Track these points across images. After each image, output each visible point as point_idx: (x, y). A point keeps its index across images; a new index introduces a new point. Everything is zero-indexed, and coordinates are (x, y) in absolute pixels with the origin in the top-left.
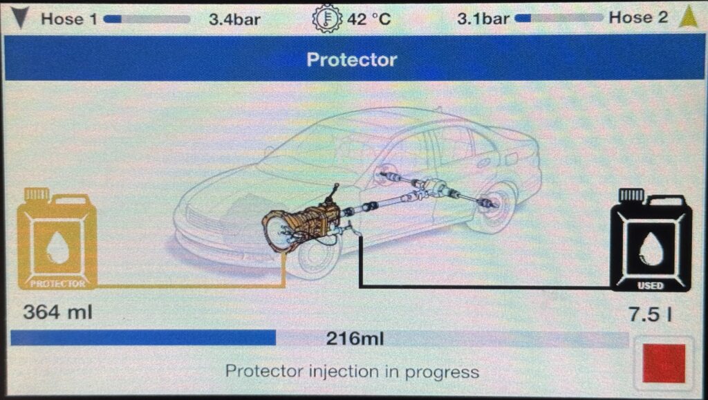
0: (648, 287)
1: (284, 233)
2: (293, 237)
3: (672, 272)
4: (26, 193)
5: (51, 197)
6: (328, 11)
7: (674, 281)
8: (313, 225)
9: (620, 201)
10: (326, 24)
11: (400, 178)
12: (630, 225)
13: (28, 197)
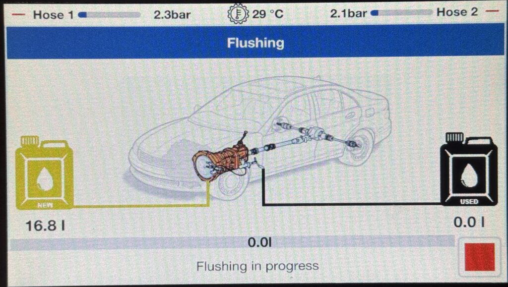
0: (468, 203)
1: (208, 167)
2: (214, 169)
3: (484, 192)
4: (21, 140)
5: (40, 142)
6: (239, 9)
7: (485, 198)
8: (229, 161)
9: (447, 141)
10: (237, 17)
11: (291, 127)
12: (454, 159)
13: (23, 143)
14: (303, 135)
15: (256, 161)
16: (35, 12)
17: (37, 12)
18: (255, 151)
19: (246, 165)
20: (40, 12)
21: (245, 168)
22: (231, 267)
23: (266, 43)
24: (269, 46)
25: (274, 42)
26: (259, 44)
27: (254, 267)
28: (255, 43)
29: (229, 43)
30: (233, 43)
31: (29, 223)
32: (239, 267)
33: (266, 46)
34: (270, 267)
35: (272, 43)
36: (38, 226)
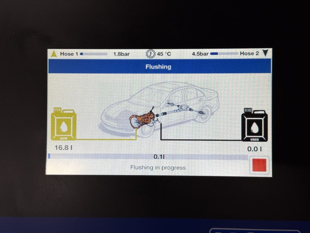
0: (254, 140)
1: (136, 122)
2: (139, 124)
3: (261, 135)
4: (54, 109)
5: (62, 110)
6: (151, 51)
7: (262, 138)
8: (146, 119)
9: (244, 112)
10: (150, 55)
11: (174, 105)
12: (248, 120)
13: (55, 110)
14: (179, 108)
15: (158, 120)
16: (61, 52)
17: (62, 53)
18: (157, 116)
19: (153, 122)
20: (63, 52)
21: (153, 123)
22: (146, 168)
23: (163, 67)
24: (164, 68)
25: (166, 66)
26: (160, 67)
27: (156, 168)
28: (158, 67)
29: (147, 67)
30: (148, 67)
31: (56, 146)
32: (150, 168)
33: (163, 68)
34: (163, 168)
35: (166, 67)
36: (60, 148)
